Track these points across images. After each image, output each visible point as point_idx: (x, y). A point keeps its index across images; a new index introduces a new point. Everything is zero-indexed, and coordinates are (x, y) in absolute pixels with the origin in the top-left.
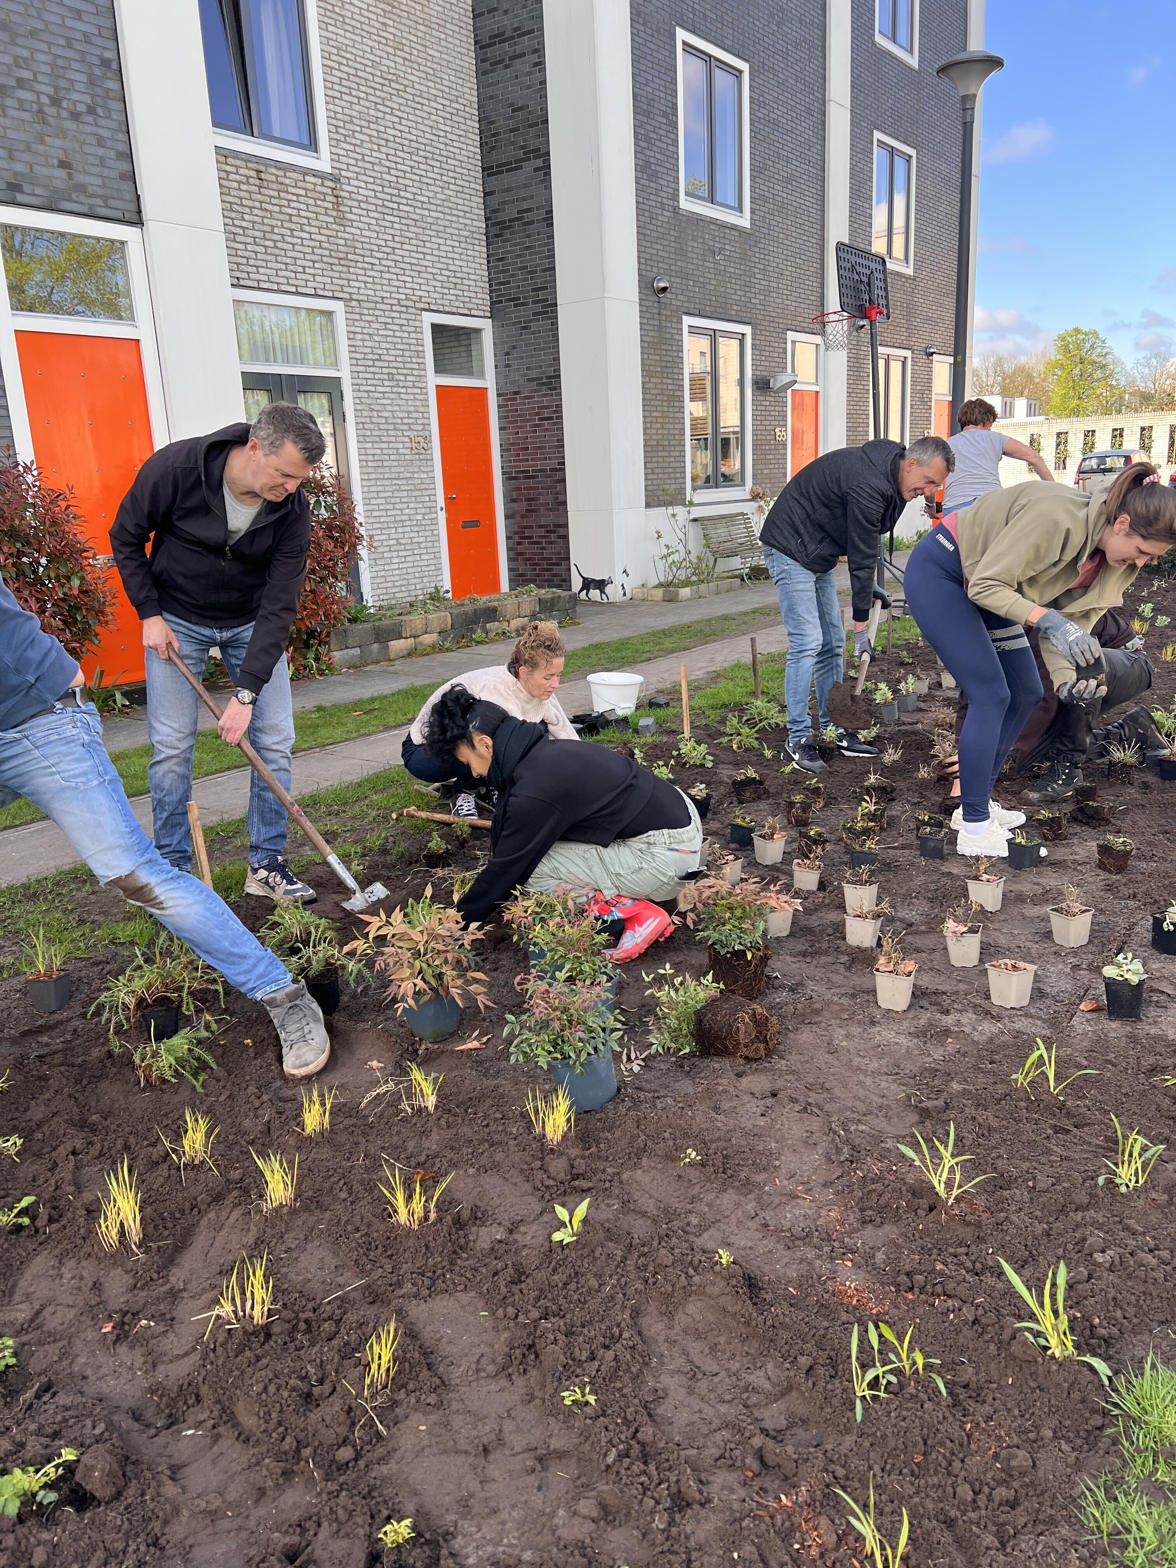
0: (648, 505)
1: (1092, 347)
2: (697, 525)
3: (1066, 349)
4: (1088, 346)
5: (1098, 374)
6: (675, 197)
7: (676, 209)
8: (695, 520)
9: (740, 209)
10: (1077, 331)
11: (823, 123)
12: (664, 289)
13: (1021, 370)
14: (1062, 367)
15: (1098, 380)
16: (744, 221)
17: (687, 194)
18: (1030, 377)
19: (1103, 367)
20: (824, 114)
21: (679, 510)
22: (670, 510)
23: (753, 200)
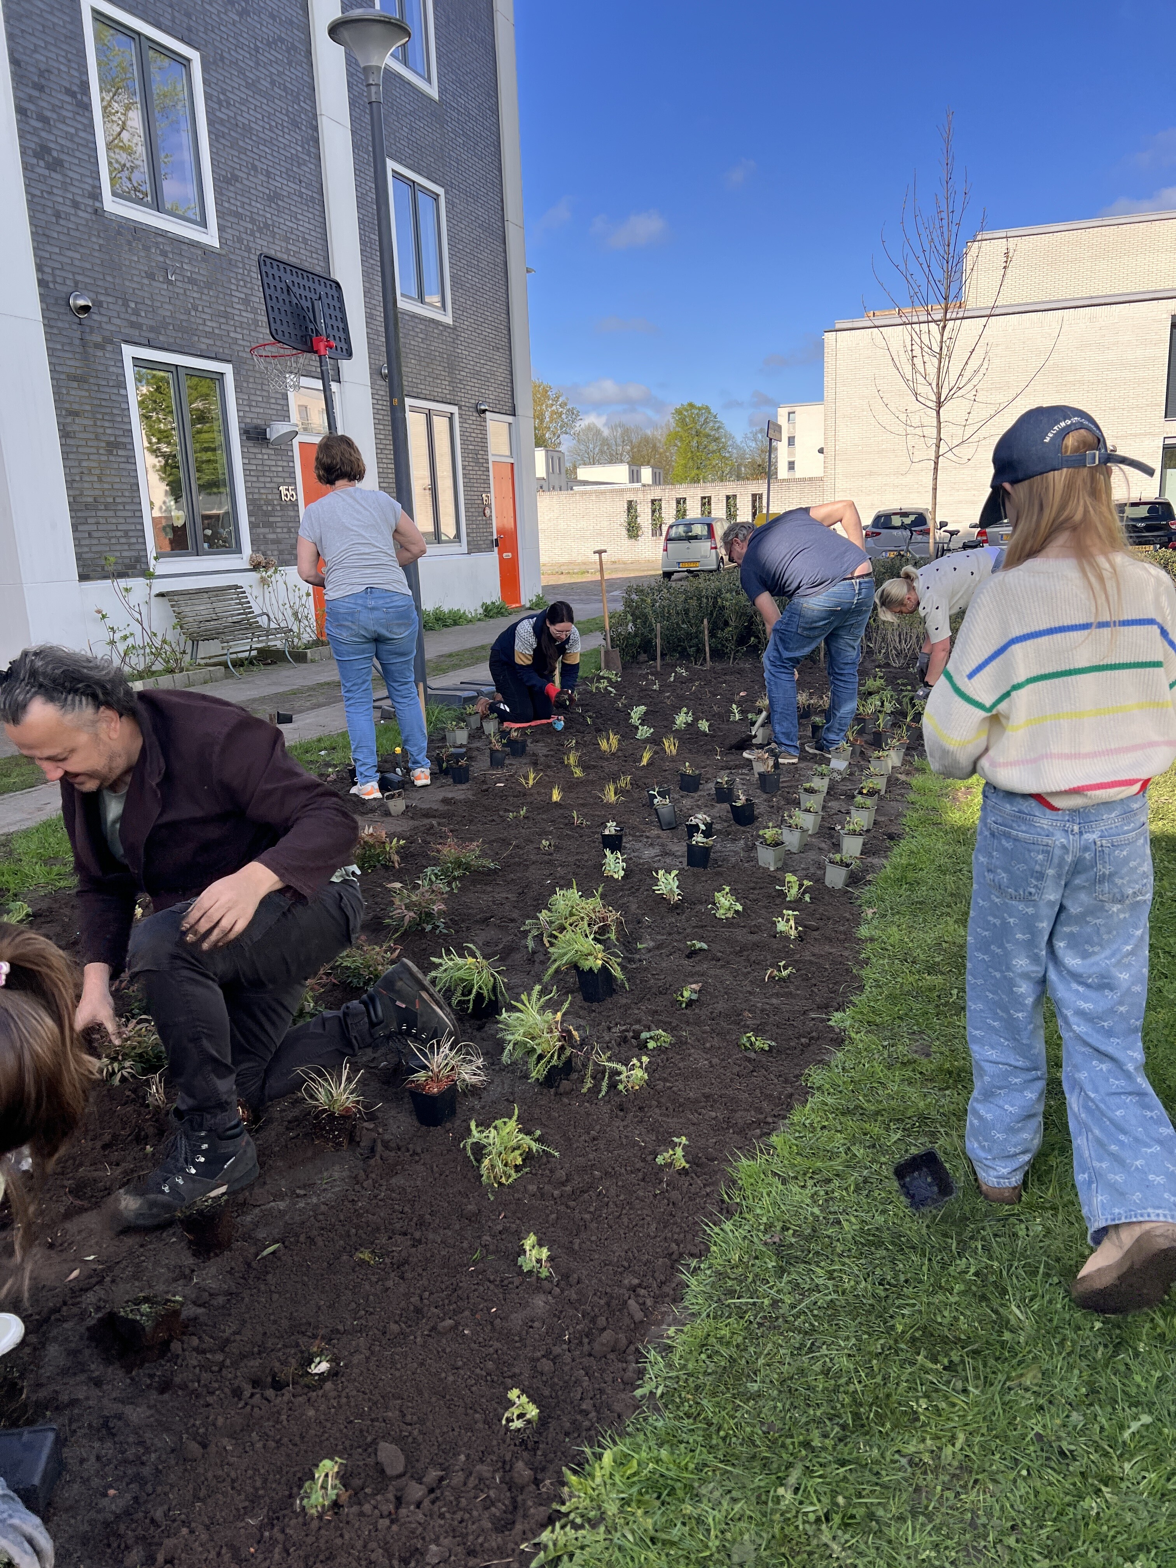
0: (83, 577)
1: (706, 422)
2: (164, 602)
3: (682, 422)
4: (702, 420)
5: (713, 446)
6: (96, 195)
7: (99, 212)
8: (161, 595)
9: (204, 224)
10: (691, 405)
11: (317, 141)
12: (85, 309)
13: (646, 440)
14: (681, 440)
15: (714, 452)
16: (211, 238)
17: (114, 194)
18: (655, 448)
19: (716, 440)
20: (316, 129)
21: (137, 584)
22: (123, 583)
23: (220, 214)
